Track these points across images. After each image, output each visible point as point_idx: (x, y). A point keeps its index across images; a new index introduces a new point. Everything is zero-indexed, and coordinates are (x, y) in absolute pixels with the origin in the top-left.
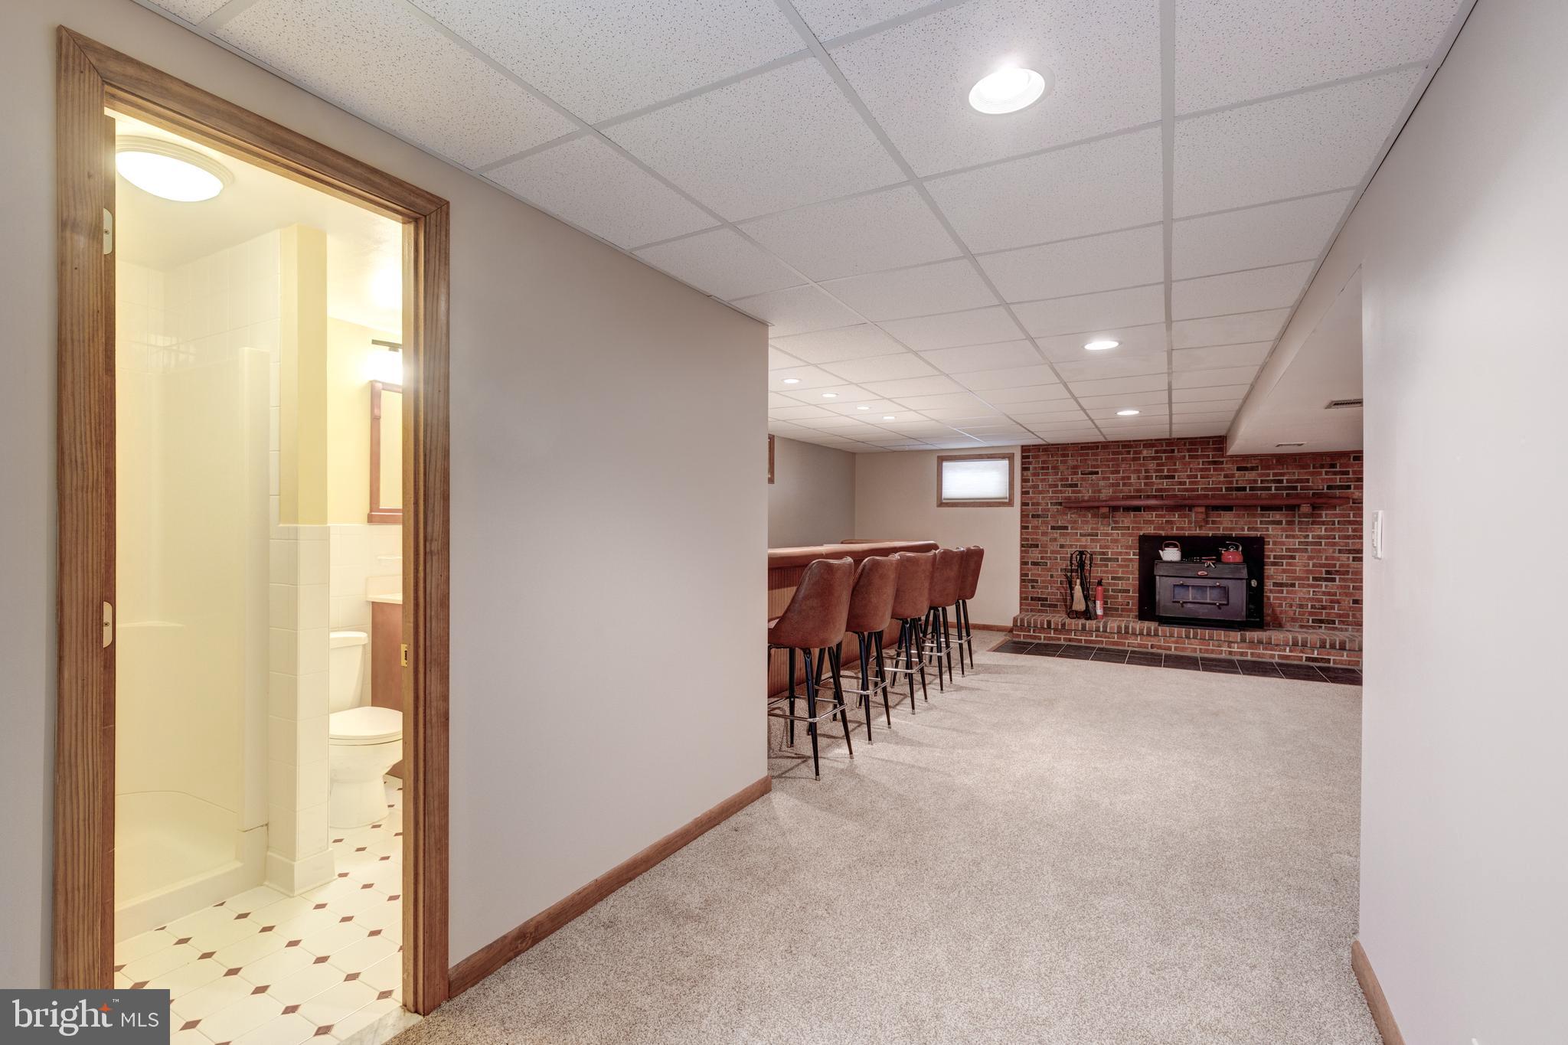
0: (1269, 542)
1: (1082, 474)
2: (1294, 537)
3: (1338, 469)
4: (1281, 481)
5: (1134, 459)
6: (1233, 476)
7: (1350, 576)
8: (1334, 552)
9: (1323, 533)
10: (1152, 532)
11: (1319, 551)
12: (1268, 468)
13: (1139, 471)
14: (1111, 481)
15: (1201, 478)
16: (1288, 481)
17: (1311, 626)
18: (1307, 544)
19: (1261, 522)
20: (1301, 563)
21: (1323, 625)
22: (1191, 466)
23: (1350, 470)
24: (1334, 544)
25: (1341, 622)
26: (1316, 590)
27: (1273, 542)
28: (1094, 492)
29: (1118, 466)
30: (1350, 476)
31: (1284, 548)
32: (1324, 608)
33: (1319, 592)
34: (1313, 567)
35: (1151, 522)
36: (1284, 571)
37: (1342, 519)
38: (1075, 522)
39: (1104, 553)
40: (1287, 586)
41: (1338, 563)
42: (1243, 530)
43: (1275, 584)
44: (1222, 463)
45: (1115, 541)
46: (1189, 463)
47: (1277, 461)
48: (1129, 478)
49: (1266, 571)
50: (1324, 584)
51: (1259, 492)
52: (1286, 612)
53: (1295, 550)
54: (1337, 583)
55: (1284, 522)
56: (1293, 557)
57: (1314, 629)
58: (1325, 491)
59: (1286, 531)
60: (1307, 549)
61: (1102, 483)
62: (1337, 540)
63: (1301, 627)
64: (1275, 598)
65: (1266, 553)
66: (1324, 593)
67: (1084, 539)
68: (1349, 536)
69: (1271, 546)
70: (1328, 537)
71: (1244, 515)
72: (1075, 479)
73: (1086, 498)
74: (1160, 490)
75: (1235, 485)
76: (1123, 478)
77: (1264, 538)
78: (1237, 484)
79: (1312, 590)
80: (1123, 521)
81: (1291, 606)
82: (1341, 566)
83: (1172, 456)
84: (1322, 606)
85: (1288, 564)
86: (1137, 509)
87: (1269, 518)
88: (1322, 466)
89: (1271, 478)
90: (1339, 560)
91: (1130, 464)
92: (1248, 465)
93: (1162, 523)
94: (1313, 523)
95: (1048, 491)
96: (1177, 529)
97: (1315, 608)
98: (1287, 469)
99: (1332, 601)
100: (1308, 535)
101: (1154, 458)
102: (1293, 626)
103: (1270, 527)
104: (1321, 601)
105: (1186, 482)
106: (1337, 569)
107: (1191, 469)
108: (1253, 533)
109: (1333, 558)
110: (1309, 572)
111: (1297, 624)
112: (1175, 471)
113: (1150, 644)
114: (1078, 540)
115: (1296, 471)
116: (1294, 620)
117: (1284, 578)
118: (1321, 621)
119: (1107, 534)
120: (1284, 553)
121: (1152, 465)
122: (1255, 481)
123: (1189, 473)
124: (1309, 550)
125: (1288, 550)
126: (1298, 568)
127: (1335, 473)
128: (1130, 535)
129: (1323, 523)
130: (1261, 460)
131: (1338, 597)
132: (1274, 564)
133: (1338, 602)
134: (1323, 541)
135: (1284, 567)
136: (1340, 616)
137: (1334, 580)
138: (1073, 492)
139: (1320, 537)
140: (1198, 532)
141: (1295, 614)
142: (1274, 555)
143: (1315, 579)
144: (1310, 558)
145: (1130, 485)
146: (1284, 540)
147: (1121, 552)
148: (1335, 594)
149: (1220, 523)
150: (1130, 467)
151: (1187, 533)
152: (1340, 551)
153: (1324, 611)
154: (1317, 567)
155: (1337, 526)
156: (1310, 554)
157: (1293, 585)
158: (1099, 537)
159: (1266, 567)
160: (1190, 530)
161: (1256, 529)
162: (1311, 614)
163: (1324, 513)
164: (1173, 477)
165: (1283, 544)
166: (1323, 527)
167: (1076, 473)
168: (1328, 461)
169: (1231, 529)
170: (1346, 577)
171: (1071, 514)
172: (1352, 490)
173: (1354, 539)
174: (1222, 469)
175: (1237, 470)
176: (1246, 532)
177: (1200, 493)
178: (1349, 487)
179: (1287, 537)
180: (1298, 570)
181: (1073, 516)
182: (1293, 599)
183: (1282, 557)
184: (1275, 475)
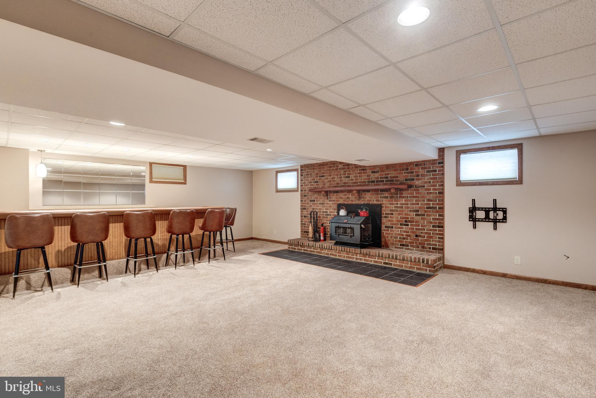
0: (383, 206)
1: (319, 177)
2: (392, 204)
3: (409, 171)
4: (387, 178)
5: (336, 169)
6: (370, 175)
7: (414, 223)
8: (408, 212)
9: (404, 202)
10: (342, 202)
11: (402, 211)
12: (383, 171)
13: (337, 175)
14: (329, 180)
15: (359, 177)
16: (391, 177)
17: (399, 247)
18: (398, 207)
19: (380, 197)
20: (395, 217)
21: (404, 247)
22: (356, 172)
23: (414, 171)
24: (408, 208)
25: (411, 246)
26: (401, 230)
27: (385, 206)
28: (323, 185)
29: (331, 173)
30: (414, 174)
31: (389, 209)
32: (404, 239)
33: (402, 231)
34: (400, 219)
35: (342, 198)
36: (389, 221)
37: (411, 195)
38: (317, 198)
39: (326, 212)
40: (390, 228)
41: (410, 217)
42: (374, 201)
43: (386, 227)
44: (366, 170)
45: (330, 206)
46: (355, 170)
47: (386, 168)
48: (334, 178)
49: (382, 220)
50: (404, 227)
51: (380, 183)
52: (390, 240)
53: (393, 211)
54: (409, 226)
55: (389, 197)
56: (392, 214)
57: (400, 249)
58: (404, 182)
59: (390, 201)
60: (397, 210)
61: (326, 181)
62: (409, 206)
63: (396, 247)
64: (386, 233)
65: (382, 212)
66: (405, 232)
67: (320, 205)
68: (414, 203)
69: (384, 209)
70: (405, 204)
71: (374, 194)
72: (317, 179)
73: (321, 187)
74: (345, 183)
75: (371, 180)
76: (332, 178)
77: (381, 205)
78: (372, 179)
79: (400, 230)
80: (333, 197)
81: (392, 237)
82: (411, 218)
83: (349, 167)
84: (403, 238)
85: (391, 217)
86: (337, 192)
87: (383, 195)
88: (403, 170)
89: (384, 176)
90: (410, 215)
91: (335, 172)
92: (376, 170)
93: (346, 198)
94: (400, 197)
95: (309, 185)
96: (351, 201)
97: (401, 239)
98: (390, 171)
99: (407, 236)
100: (398, 203)
101: (343, 169)
102: (393, 247)
103: (384, 199)
104: (403, 235)
105: (353, 179)
106: (409, 220)
107: (355, 173)
108: (377, 203)
109: (407, 214)
110: (398, 221)
111: (394, 246)
112: (350, 174)
113: (330, 253)
114: (318, 206)
115: (393, 172)
116: (393, 244)
117: (389, 224)
118: (403, 245)
119: (327, 204)
120: (389, 212)
121: (342, 172)
122: (378, 178)
123: (355, 175)
124: (398, 211)
125: (391, 210)
126: (394, 219)
127: (408, 173)
128: (335, 204)
129: (404, 197)
130: (380, 168)
131: (410, 234)
132: (386, 217)
133: (410, 236)
134: (404, 206)
135: (389, 219)
136: (410, 243)
137: (408, 225)
138: (317, 185)
139: (402, 204)
140: (358, 202)
141: (393, 241)
142: (385, 213)
143: (401, 224)
144: (399, 214)
145: (335, 181)
146: (389, 205)
147: (332, 212)
148: (408, 232)
149: (366, 198)
150: (335, 173)
151: (354, 203)
152: (410, 211)
153: (404, 240)
154: (401, 219)
155: (409, 199)
156: (399, 212)
157: (392, 227)
158: (325, 205)
159: (382, 219)
160: (355, 201)
161: (378, 201)
162: (399, 241)
163: (404, 192)
164: (349, 177)
165: (388, 207)
166: (404, 199)
167: (317, 177)
168: (405, 167)
169: (370, 201)
170: (413, 224)
171: (316, 195)
172: (415, 181)
173: (416, 205)
174: (366, 173)
175: (372, 173)
176: (375, 202)
177: (358, 184)
178: (413, 179)
179: (390, 204)
180: (394, 220)
181: (317, 195)
182: (392, 234)
183: (388, 214)
184: (385, 174)
